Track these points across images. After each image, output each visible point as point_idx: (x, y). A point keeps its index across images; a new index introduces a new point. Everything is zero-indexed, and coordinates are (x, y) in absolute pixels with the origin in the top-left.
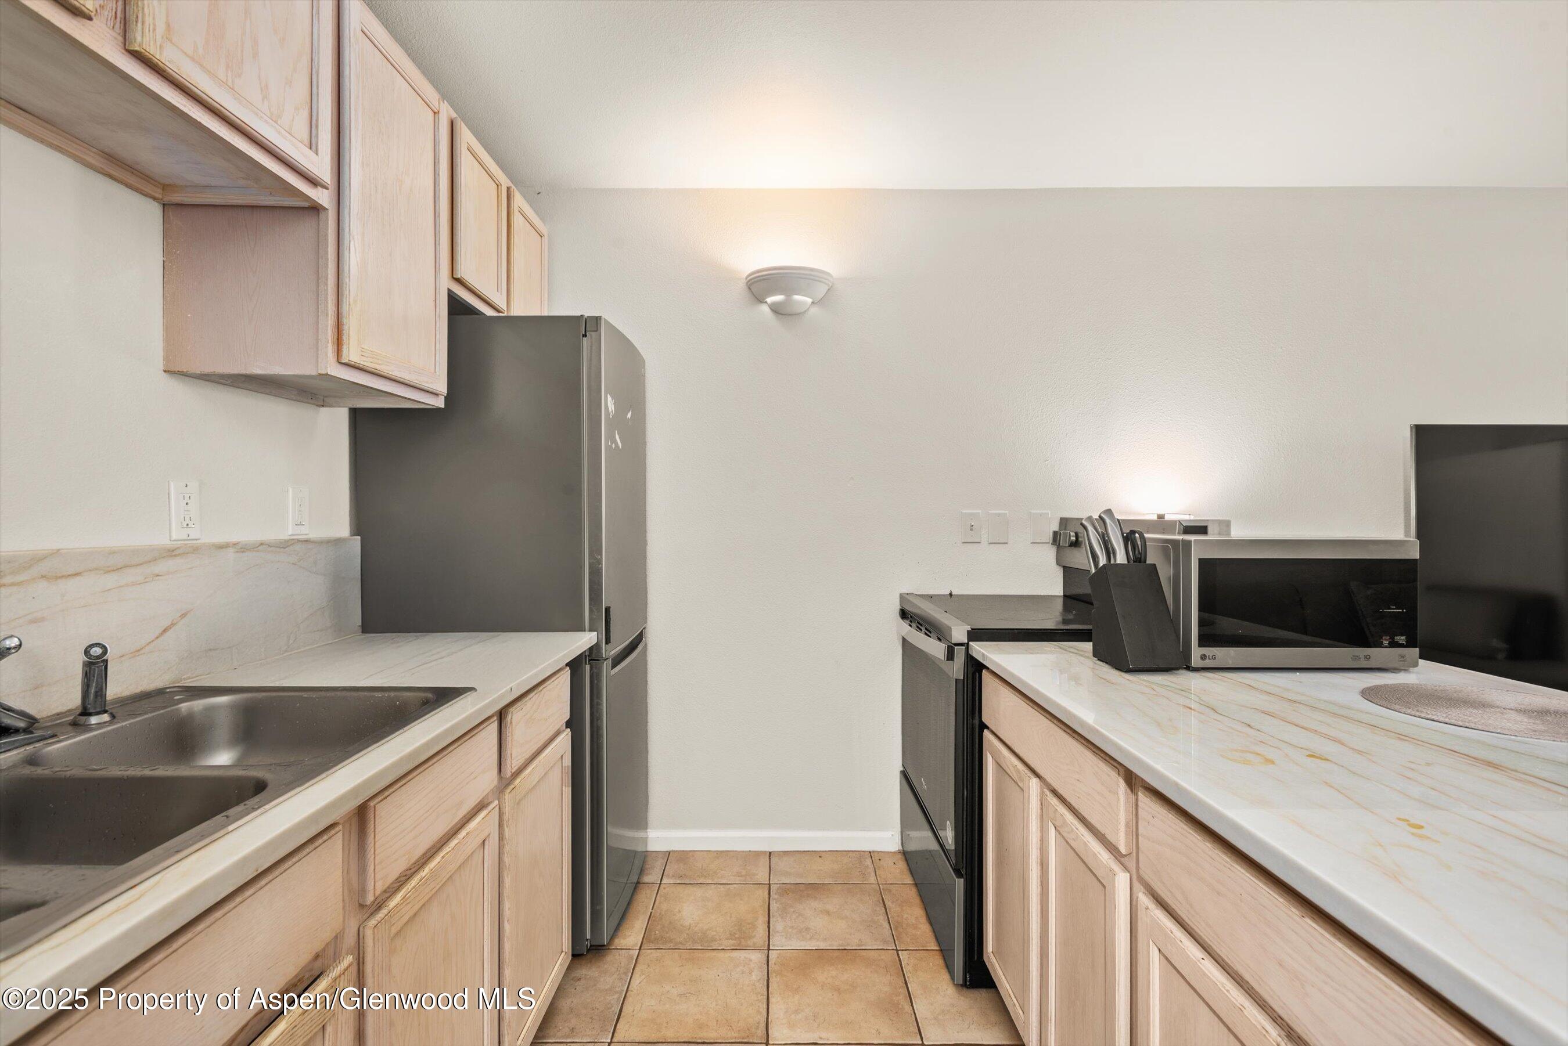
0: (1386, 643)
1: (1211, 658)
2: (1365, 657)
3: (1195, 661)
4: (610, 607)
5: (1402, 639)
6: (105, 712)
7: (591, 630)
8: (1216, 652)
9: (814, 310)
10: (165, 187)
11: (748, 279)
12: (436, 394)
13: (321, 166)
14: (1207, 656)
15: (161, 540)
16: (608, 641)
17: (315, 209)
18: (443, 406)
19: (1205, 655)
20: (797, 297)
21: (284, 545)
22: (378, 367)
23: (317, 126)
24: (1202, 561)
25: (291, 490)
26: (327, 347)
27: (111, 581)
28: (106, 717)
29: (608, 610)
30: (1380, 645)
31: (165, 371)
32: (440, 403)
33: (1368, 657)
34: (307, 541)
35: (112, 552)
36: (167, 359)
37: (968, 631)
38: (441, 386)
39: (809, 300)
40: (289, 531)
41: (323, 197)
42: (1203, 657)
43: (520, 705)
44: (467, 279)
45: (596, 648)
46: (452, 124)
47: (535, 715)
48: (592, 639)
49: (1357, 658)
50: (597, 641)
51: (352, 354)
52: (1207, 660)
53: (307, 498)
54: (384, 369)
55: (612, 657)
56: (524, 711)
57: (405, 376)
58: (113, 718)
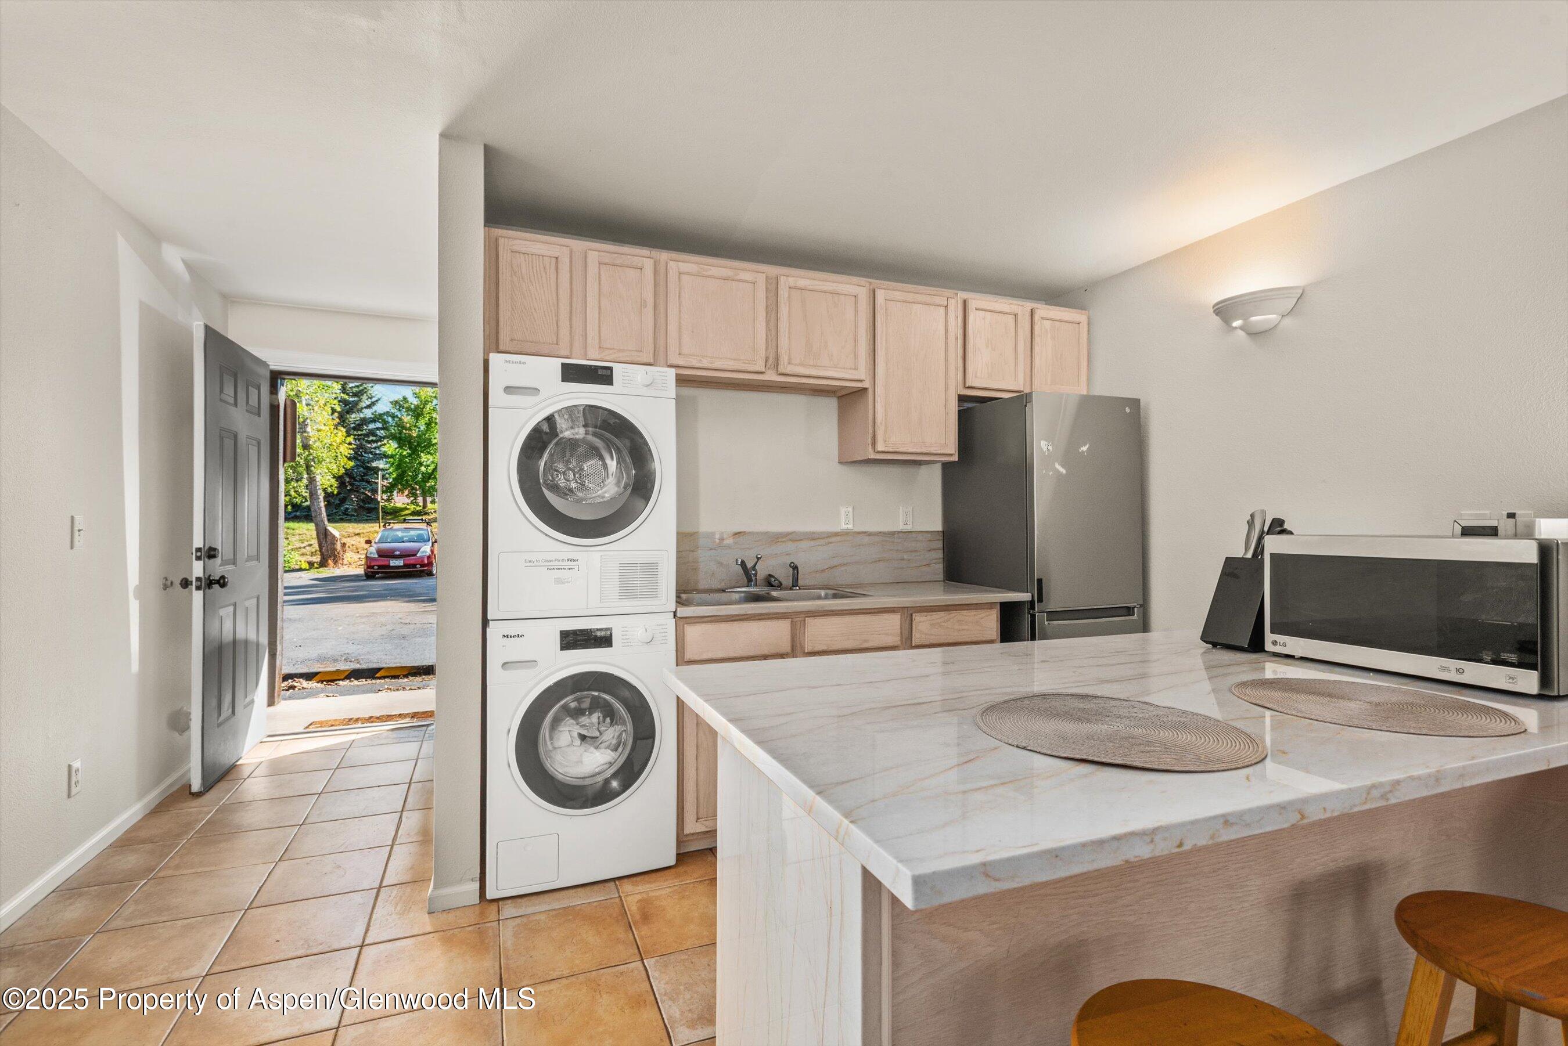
0: (1487, 658)
1: (1281, 644)
3: (1269, 647)
4: (1042, 579)
6: (798, 586)
7: (1029, 592)
8: (1286, 639)
11: (1217, 307)
12: (951, 455)
13: (865, 374)
14: (1278, 642)
15: (837, 530)
16: (1040, 600)
17: (865, 389)
18: (957, 460)
19: (1276, 641)
20: (1254, 319)
23: (857, 358)
24: (1272, 555)
25: (901, 508)
26: (869, 447)
27: (812, 543)
28: (798, 588)
29: (1040, 581)
30: (1480, 660)
31: (840, 463)
32: (955, 458)
34: (907, 532)
36: (839, 457)
38: (956, 452)
39: (1275, 317)
40: (901, 527)
41: (868, 385)
42: (1275, 643)
43: (925, 614)
44: (974, 385)
45: (1032, 603)
46: (965, 302)
47: (943, 624)
48: (1025, 597)
49: (1444, 669)
50: (1031, 599)
51: (880, 447)
52: (1278, 646)
53: (911, 512)
54: (901, 450)
55: (1046, 612)
56: (929, 617)
57: (919, 450)
58: (800, 589)
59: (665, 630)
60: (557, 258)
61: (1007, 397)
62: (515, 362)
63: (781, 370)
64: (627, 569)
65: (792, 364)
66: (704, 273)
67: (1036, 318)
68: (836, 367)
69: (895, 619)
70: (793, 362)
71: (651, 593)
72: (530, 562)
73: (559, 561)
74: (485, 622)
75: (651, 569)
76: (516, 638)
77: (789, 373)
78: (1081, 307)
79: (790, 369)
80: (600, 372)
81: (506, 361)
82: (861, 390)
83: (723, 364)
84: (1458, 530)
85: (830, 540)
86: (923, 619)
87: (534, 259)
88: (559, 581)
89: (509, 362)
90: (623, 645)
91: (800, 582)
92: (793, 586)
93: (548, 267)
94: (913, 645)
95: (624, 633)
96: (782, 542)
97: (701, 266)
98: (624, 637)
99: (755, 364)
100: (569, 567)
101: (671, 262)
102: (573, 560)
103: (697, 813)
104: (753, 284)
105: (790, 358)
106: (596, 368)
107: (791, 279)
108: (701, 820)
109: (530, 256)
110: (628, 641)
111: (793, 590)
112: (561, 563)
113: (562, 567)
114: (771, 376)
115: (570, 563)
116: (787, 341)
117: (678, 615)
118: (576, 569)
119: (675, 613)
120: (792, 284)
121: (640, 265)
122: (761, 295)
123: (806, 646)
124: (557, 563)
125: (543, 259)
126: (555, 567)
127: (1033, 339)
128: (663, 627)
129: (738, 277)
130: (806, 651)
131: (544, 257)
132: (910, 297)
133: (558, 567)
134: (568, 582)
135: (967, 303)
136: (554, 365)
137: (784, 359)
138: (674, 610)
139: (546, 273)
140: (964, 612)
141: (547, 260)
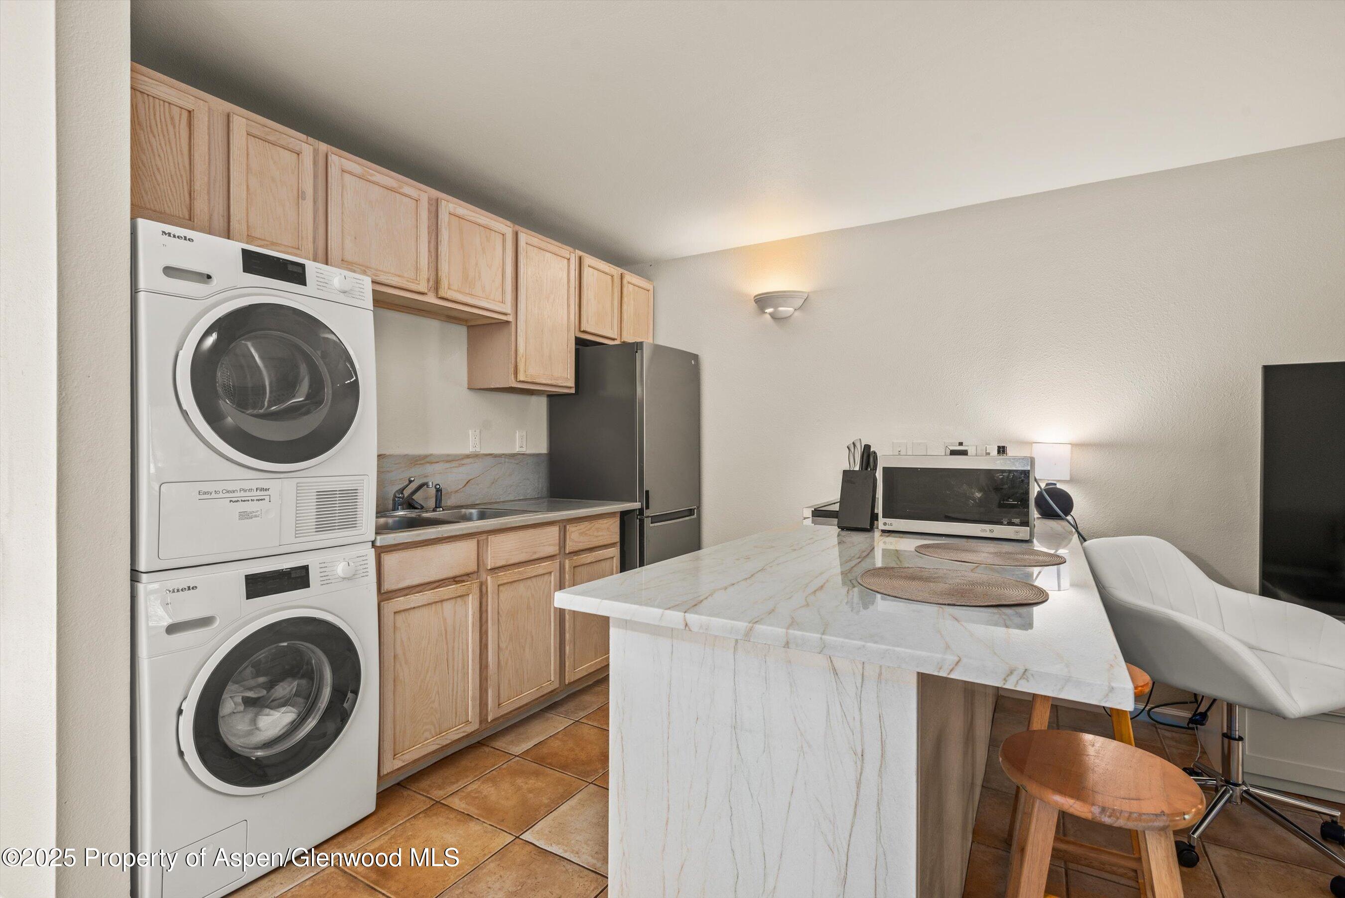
0: (1005, 523)
1: (890, 525)
2: (990, 530)
3: (880, 526)
4: (648, 491)
5: (1017, 521)
6: (441, 507)
7: (639, 502)
8: (894, 522)
9: (797, 314)
10: (466, 321)
11: (756, 298)
12: (571, 389)
13: (508, 308)
14: (887, 523)
15: (467, 452)
16: (647, 507)
17: (508, 322)
18: (574, 392)
20: (781, 309)
21: (513, 456)
22: (534, 380)
23: (505, 293)
24: (885, 470)
25: (517, 432)
26: (508, 375)
27: (448, 465)
28: (441, 509)
29: (647, 492)
30: (1001, 524)
31: (468, 388)
32: (573, 391)
33: (992, 531)
34: (523, 454)
35: (448, 455)
36: (469, 384)
37: (812, 511)
38: (572, 383)
39: (791, 309)
40: (517, 450)
41: (510, 318)
42: (885, 524)
43: (576, 524)
44: (589, 330)
45: (641, 511)
46: (580, 258)
47: (588, 532)
48: (637, 505)
49: (984, 531)
50: (641, 507)
51: (521, 377)
52: (887, 526)
53: (525, 435)
54: (537, 381)
55: (651, 517)
56: (578, 528)
57: (549, 382)
58: (443, 510)
59: (365, 562)
60: (190, 112)
61: (611, 344)
62: (178, 237)
63: (442, 293)
64: (324, 497)
65: (452, 290)
66: (369, 177)
67: (625, 281)
68: (488, 299)
69: (554, 531)
70: (452, 287)
71: (350, 522)
72: (205, 493)
73: (245, 491)
74: (135, 575)
75: (351, 496)
76: (187, 592)
77: (449, 298)
78: (648, 278)
79: (450, 294)
80: (290, 268)
81: (164, 233)
82: (504, 322)
83: (388, 279)
84: (948, 452)
85: (463, 462)
86: (574, 529)
87: (157, 106)
88: (244, 516)
89: (169, 234)
90: (323, 583)
91: (443, 504)
92: (436, 507)
93: (177, 121)
94: (567, 552)
95: (322, 570)
96: (420, 464)
97: (365, 168)
98: (322, 574)
99: (419, 284)
100: (258, 498)
101: (333, 155)
102: (262, 489)
103: (394, 749)
104: (415, 201)
105: (449, 284)
106: (286, 262)
107: (451, 205)
108: (397, 756)
109: (151, 98)
110: (327, 578)
111: (436, 511)
112: (248, 494)
113: (250, 498)
114: (431, 299)
115: (259, 493)
116: (447, 267)
117: (378, 544)
118: (267, 498)
119: (373, 542)
120: (452, 211)
121: (297, 149)
122: (424, 215)
123: (489, 564)
124: (243, 494)
125: (169, 106)
126: (240, 499)
127: (623, 299)
128: (362, 558)
129: (401, 190)
130: (489, 568)
131: (172, 106)
132: (543, 245)
133: (243, 499)
134: (256, 516)
135: (582, 260)
136: (233, 249)
137: (444, 283)
138: (373, 539)
139: (174, 127)
140: (601, 521)
141: (176, 111)
